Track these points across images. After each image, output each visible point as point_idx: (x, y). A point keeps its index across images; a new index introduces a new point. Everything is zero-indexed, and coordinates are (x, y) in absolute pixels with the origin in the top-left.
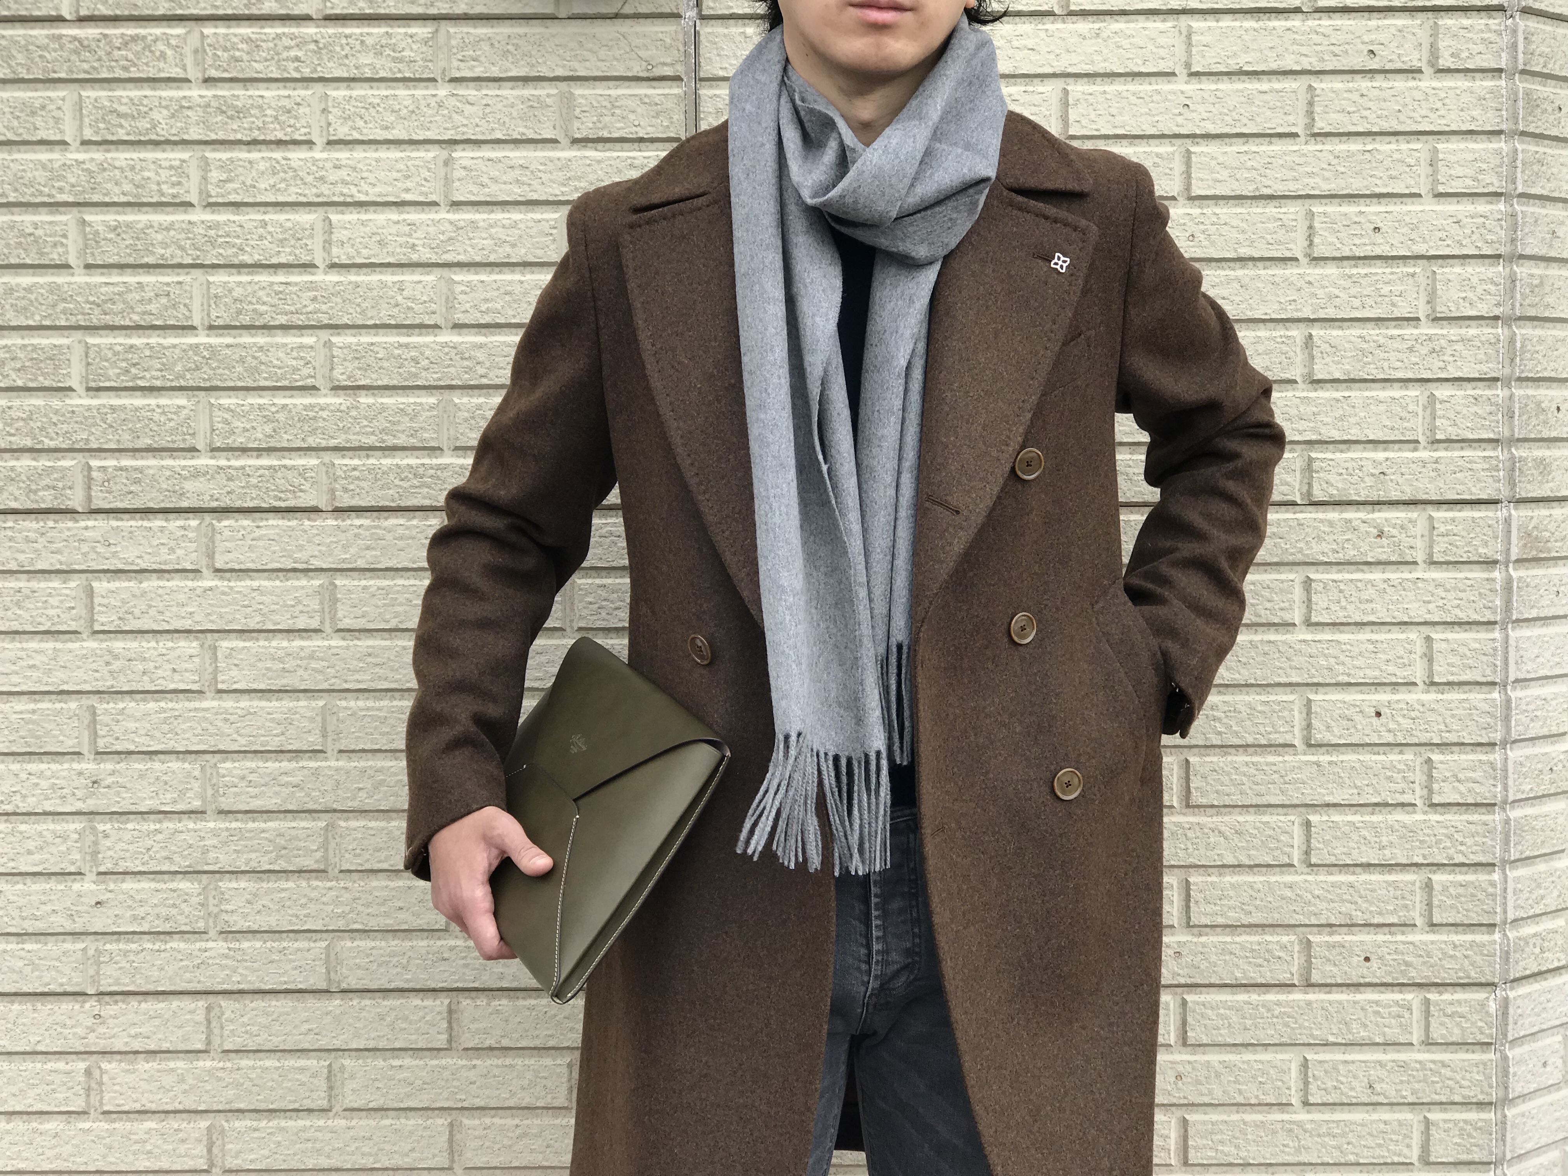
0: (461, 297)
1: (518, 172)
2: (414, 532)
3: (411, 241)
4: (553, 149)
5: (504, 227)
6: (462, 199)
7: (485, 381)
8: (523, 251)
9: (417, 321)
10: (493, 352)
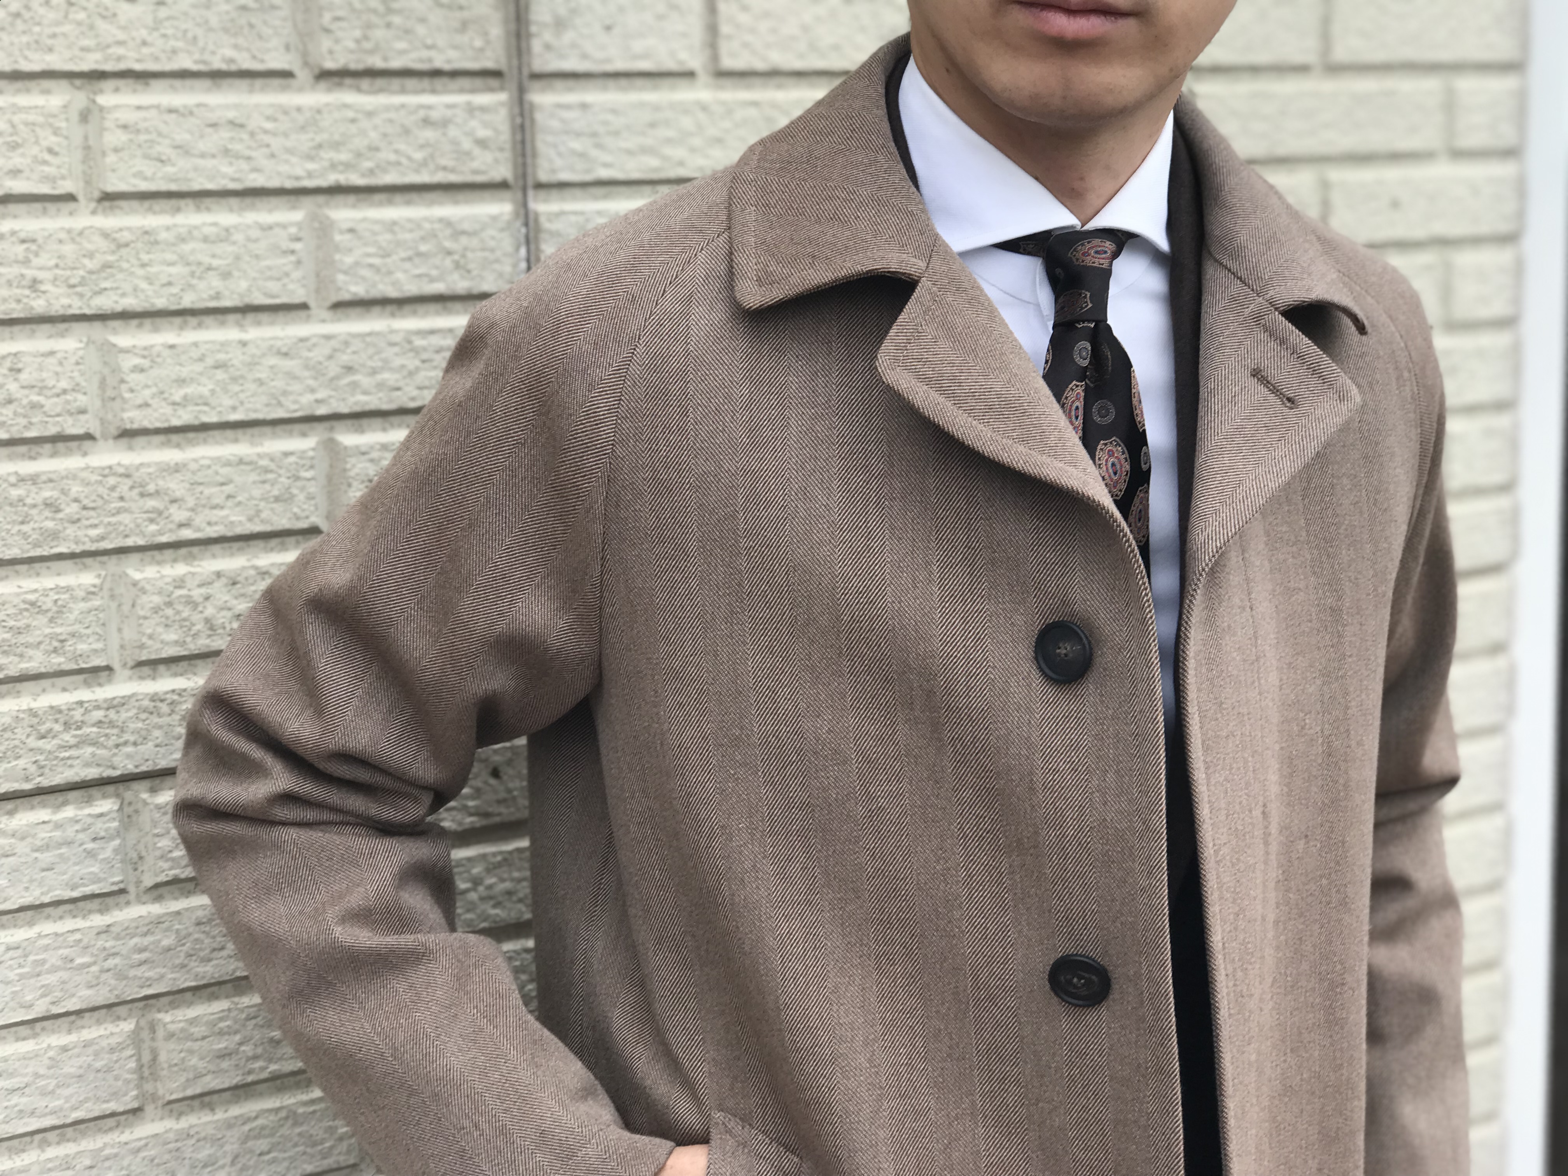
0: (134, 379)
1: (225, 134)
2: (70, 832)
3: (30, 273)
4: (284, 89)
5: (206, 239)
6: (123, 187)
7: (187, 534)
8: (244, 285)
9: (52, 430)
10: (198, 478)
